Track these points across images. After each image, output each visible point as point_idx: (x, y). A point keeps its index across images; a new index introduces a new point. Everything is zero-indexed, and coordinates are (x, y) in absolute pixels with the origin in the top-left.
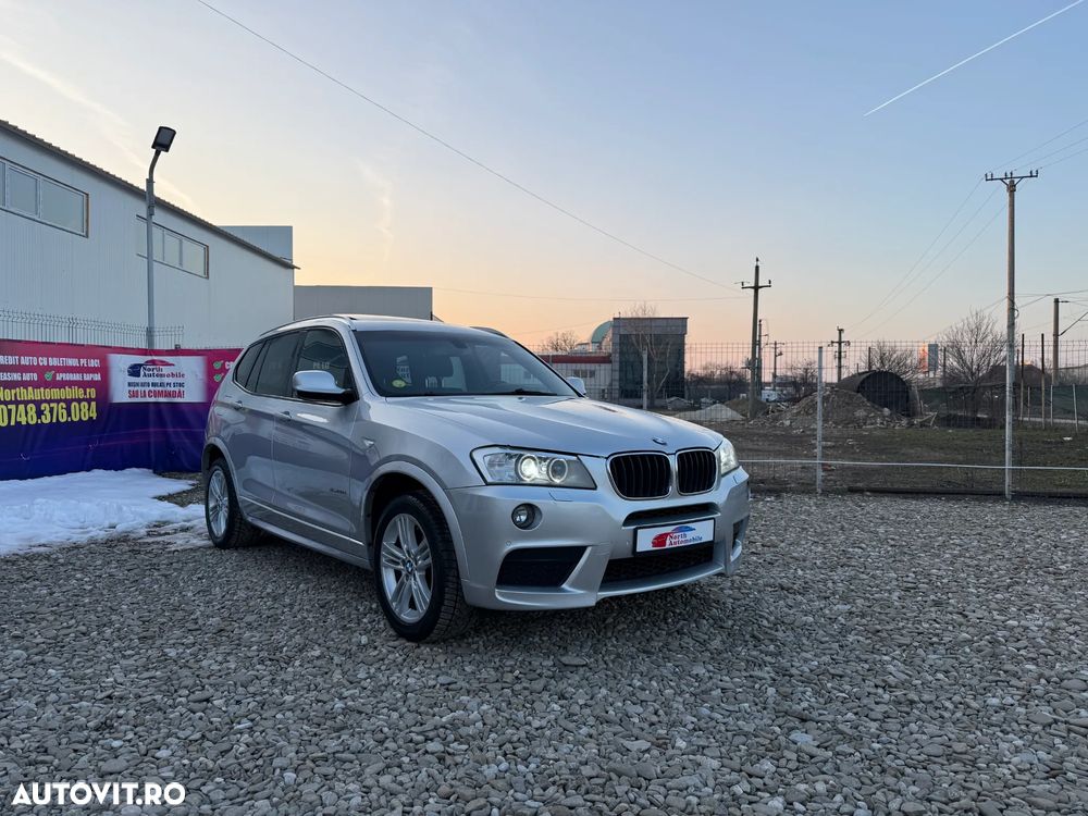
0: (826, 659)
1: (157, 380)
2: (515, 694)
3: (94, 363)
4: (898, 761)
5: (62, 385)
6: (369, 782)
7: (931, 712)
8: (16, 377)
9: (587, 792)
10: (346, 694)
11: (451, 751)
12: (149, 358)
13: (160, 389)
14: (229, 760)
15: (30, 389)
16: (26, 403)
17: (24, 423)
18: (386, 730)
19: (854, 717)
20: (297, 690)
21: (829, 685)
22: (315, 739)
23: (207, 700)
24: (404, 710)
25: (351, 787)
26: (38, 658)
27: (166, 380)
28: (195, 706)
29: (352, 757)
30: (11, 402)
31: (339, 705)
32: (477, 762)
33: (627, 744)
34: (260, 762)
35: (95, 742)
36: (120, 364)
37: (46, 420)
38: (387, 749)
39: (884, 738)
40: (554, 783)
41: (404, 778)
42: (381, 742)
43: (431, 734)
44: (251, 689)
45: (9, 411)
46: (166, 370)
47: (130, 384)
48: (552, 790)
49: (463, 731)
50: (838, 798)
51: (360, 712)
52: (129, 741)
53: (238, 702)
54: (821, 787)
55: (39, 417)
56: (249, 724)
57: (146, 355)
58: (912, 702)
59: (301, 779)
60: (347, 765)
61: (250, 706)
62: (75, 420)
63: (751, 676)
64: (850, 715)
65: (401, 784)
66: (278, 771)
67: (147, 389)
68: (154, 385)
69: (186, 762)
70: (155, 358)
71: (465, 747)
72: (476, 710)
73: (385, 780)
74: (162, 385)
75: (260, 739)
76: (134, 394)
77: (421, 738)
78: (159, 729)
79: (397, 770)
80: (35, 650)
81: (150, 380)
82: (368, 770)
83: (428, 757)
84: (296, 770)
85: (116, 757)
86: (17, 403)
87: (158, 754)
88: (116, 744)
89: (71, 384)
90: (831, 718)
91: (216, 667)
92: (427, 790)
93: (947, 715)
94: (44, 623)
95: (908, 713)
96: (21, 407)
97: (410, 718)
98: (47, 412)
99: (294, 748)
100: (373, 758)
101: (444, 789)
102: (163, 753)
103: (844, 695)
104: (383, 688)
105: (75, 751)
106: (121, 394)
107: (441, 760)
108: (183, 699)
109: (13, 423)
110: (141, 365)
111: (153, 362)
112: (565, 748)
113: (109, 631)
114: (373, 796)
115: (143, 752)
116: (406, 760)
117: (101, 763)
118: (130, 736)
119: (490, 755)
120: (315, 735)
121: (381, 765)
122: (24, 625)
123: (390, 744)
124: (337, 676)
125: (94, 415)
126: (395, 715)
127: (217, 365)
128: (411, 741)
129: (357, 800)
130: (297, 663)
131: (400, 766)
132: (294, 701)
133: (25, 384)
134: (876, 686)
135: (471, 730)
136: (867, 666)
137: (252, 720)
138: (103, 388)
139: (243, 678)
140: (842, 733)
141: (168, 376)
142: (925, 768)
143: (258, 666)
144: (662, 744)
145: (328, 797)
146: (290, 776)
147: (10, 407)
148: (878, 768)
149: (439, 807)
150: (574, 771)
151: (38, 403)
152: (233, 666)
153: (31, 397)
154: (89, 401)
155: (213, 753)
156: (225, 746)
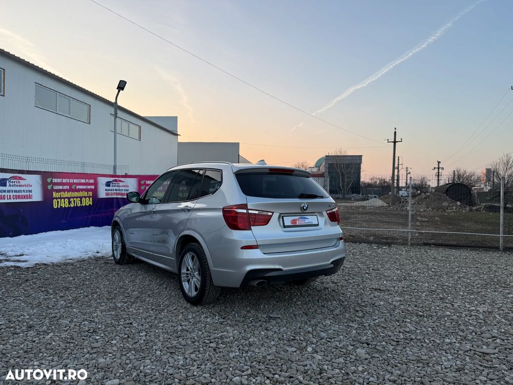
0: (383, 320)
1: (117, 188)
2: (248, 327)
3: (92, 181)
4: (396, 361)
5: (79, 190)
6: (187, 356)
7: (419, 344)
8: (61, 187)
9: (267, 365)
10: (183, 324)
11: (219, 347)
12: (114, 179)
13: (119, 192)
14: (137, 346)
15: (66, 192)
16: (64, 198)
17: (63, 207)
18: (196, 338)
19: (385, 344)
20: (164, 321)
21: (380, 330)
22: (169, 340)
23: (131, 324)
24: (204, 331)
25: (180, 357)
26: (69, 305)
27: (121, 188)
28: (126, 326)
29: (183, 347)
30: (59, 198)
31: (180, 328)
32: (228, 351)
33: (288, 348)
34: (148, 347)
35: (90, 336)
36: (102, 181)
37: (72, 205)
38: (195, 345)
39: (394, 352)
40: (256, 361)
41: (200, 356)
42: (193, 342)
43: (212, 341)
44: (148, 320)
45: (58, 202)
46: (121, 184)
47: (106, 190)
48: (254, 363)
49: (225, 340)
50: (366, 373)
51: (187, 331)
52: (102, 337)
53: (142, 325)
54: (360, 369)
55: (69, 204)
56: (145, 333)
57: (113, 177)
58: (412, 339)
59: (162, 354)
60: (180, 350)
61: (147, 327)
62: (83, 205)
63: (348, 325)
64: (384, 343)
65: (199, 357)
66: (154, 351)
67: (113, 192)
68: (116, 190)
69: (122, 345)
70: (117, 179)
71: (224, 346)
72: (231, 332)
73: (193, 356)
74: (119, 190)
75: (148, 339)
76: (107, 194)
77: (208, 342)
78: (113, 333)
79: (198, 353)
80: (68, 302)
81: (115, 188)
82: (187, 352)
83: (210, 349)
84: (161, 351)
85: (97, 342)
86: (61, 198)
87: (112, 342)
88: (97, 338)
89: (82, 190)
90: (375, 343)
91: (134, 311)
92: (208, 360)
93: (425, 345)
94: (72, 291)
95: (408, 343)
96: (63, 200)
97: (206, 334)
98: (72, 202)
99: (161, 343)
100: (190, 348)
101: (214, 360)
102: (114, 342)
103: (384, 335)
104: (197, 322)
105: (83, 339)
106: (102, 194)
107: (215, 350)
108: (122, 323)
109: (59, 207)
110: (111, 182)
111: (116, 181)
112: (263, 349)
113: (95, 296)
114: (188, 361)
115: (107, 341)
116: (202, 349)
117: (92, 344)
118: (102, 335)
119: (233, 349)
120: (169, 339)
121: (192, 351)
122: (64, 292)
123: (197, 343)
124: (181, 317)
125: (91, 203)
126: (200, 333)
127: (143, 182)
128: (205, 343)
129: (181, 362)
130: (166, 311)
131: (199, 351)
132: (163, 326)
133: (64, 190)
134: (400, 332)
135: (228, 340)
136: (399, 324)
137: (147, 332)
138: (95, 191)
139: (145, 316)
140: (377, 350)
141: (122, 186)
142: (406, 365)
143: (150, 312)
144: (302, 349)
145: (171, 360)
146: (158, 353)
147: (58, 200)
148: (387, 363)
149: (211, 366)
150: (264, 357)
151: (69, 198)
152: (141, 311)
153: (66, 196)
154: (89, 197)
155: (132, 343)
156: (136, 341)
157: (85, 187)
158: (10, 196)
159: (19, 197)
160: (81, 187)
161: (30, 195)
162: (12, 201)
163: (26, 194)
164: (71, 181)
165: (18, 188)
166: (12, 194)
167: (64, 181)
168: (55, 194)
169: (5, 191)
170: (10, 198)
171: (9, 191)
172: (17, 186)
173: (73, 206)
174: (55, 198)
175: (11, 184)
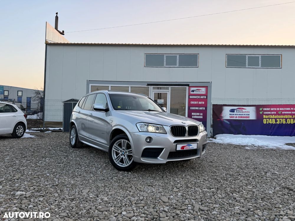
5: (285, 114)
16: (272, 119)
30: (267, 118)
89: (287, 114)
98: (279, 121)
109: (268, 123)
133: (272, 115)
147: (267, 119)
151: (276, 119)
157: (290, 113)
158: (236, 116)
159: (242, 117)
160: (286, 113)
161: (248, 117)
162: (237, 119)
163: (246, 116)
164: (278, 109)
165: (241, 113)
166: (237, 116)
167: (272, 109)
168: (264, 116)
169: (234, 114)
170: (236, 117)
171: (236, 115)
172: (241, 112)
173: (279, 123)
174: (265, 118)
175: (237, 111)
